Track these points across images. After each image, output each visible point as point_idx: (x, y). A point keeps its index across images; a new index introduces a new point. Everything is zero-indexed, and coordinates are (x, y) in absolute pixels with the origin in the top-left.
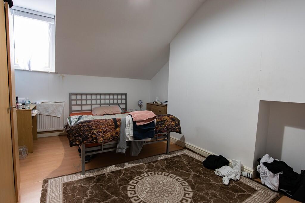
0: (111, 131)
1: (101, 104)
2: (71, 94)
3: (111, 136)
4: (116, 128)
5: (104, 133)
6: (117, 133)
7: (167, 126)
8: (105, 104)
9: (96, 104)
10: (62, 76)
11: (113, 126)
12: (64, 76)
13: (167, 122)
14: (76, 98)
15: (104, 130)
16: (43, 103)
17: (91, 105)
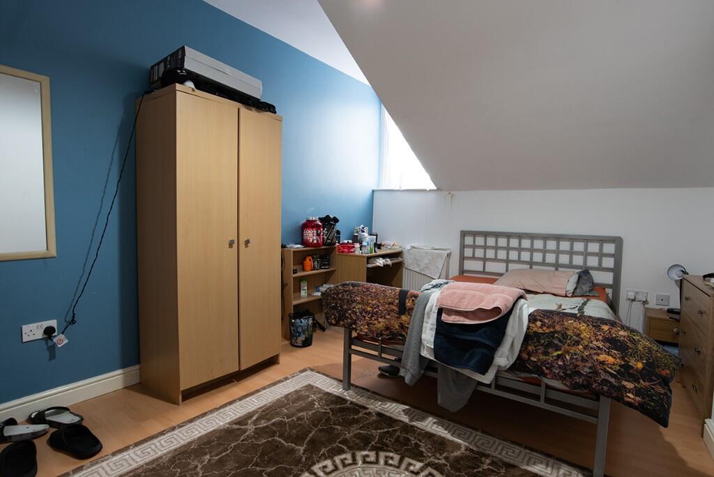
0: (387, 317)
1: (531, 263)
2: (464, 234)
3: (387, 328)
4: (402, 314)
5: (372, 316)
6: (402, 326)
7: (571, 359)
8: (544, 263)
9: (519, 261)
10: (451, 195)
11: (394, 307)
12: (453, 195)
13: (577, 343)
14: (474, 242)
15: (375, 310)
16: (414, 247)
17: (507, 261)
